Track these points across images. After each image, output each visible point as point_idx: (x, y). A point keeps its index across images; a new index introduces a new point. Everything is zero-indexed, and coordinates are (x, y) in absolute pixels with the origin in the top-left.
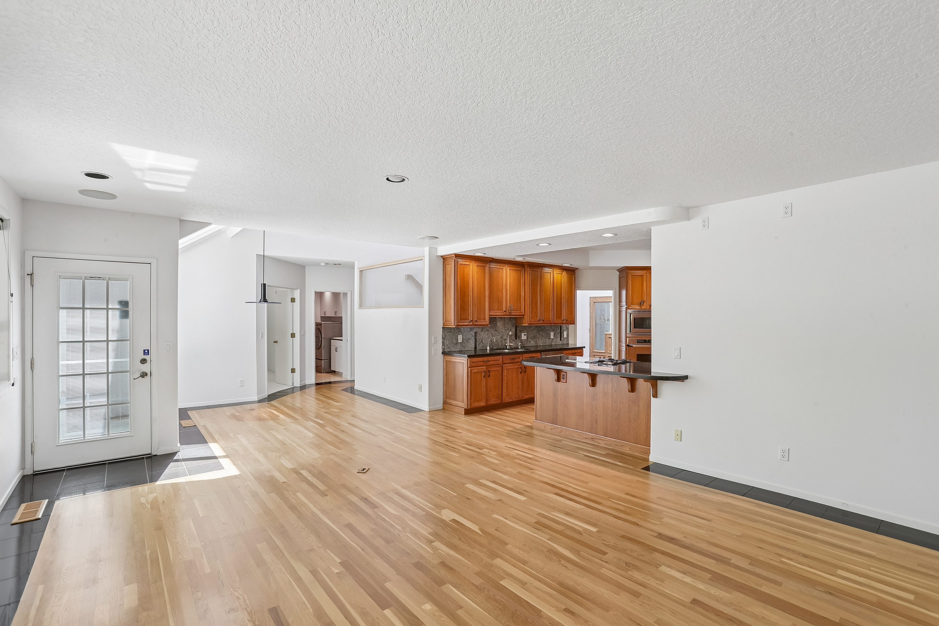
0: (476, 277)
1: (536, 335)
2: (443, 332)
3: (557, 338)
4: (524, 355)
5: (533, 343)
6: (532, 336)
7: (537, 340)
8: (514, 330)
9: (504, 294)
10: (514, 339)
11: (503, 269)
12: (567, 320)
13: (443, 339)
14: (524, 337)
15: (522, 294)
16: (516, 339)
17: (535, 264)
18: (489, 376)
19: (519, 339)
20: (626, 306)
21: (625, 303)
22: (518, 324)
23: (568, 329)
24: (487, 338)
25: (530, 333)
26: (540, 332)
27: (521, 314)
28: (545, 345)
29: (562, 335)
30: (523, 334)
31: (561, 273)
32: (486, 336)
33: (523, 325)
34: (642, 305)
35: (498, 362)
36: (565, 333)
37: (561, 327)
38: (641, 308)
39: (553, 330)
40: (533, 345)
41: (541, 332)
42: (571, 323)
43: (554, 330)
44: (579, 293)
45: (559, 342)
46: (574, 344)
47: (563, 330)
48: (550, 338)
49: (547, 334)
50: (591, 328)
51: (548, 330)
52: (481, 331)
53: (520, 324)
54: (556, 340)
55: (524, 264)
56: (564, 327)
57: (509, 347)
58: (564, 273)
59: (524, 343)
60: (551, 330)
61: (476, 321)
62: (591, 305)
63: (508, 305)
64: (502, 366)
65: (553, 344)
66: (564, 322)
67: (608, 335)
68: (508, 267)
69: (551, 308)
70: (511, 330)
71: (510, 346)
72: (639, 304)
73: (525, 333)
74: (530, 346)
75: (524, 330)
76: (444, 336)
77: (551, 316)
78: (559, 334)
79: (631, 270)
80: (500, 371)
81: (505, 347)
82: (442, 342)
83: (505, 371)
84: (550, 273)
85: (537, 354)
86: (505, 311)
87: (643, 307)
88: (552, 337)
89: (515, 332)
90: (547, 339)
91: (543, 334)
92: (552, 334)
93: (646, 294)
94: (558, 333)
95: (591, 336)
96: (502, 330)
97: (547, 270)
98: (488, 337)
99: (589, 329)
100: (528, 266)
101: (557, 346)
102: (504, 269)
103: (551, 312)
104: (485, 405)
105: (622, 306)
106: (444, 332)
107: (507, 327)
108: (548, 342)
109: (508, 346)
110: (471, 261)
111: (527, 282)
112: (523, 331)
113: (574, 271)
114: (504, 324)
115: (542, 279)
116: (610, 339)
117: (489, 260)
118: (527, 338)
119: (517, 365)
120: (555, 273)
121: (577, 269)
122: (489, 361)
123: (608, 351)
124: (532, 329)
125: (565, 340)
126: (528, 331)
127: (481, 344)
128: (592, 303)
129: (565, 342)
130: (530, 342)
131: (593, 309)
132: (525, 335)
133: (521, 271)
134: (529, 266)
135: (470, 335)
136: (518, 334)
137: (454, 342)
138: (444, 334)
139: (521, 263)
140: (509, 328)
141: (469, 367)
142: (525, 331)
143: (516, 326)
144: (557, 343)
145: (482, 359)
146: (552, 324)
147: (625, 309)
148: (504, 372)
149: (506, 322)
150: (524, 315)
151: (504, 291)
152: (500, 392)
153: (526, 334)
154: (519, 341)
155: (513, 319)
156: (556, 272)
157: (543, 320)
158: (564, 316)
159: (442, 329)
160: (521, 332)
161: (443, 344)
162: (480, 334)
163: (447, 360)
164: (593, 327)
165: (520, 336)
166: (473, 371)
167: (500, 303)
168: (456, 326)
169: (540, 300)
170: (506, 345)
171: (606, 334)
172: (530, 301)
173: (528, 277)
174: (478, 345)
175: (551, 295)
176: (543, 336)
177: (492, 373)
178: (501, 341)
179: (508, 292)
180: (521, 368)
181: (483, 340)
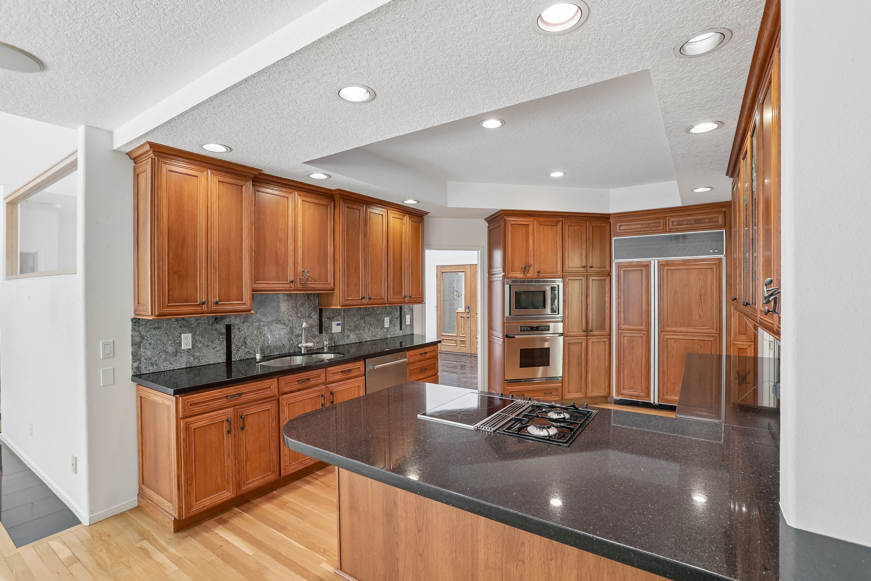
0: (215, 206)
1: (360, 323)
2: (133, 329)
3: (394, 325)
4: (329, 369)
5: (353, 338)
6: (351, 326)
7: (362, 332)
8: (316, 317)
9: (291, 248)
10: (317, 333)
11: (288, 198)
12: (410, 297)
13: (136, 345)
14: (336, 328)
15: (330, 249)
16: (321, 332)
17: (354, 196)
18: (243, 428)
19: (327, 332)
20: (504, 274)
21: (501, 269)
22: (324, 306)
23: (412, 310)
24: (257, 336)
25: (347, 320)
26: (366, 317)
27: (328, 287)
28: (375, 340)
29: (403, 321)
30: (334, 324)
31: (401, 217)
32: (255, 332)
33: (332, 307)
34: (527, 271)
35: (268, 393)
36: (408, 318)
37: (401, 308)
38: (526, 276)
39: (388, 313)
40: (353, 341)
41: (368, 318)
42: (417, 301)
43: (390, 313)
44: (429, 254)
45: (398, 333)
46: (421, 334)
47: (405, 312)
48: (383, 327)
49: (378, 321)
50: (438, 306)
51: (379, 314)
52: (243, 323)
53: (328, 306)
54: (393, 330)
55: (333, 195)
56: (406, 308)
57: (304, 351)
58: (406, 219)
59: (336, 340)
60: (385, 314)
61: (217, 303)
62: (439, 276)
63: (300, 269)
64: (279, 398)
65: (389, 336)
66: (407, 300)
67: (460, 314)
68: (300, 195)
69: (384, 277)
70: (311, 317)
71: (307, 347)
72: (523, 270)
73: (338, 320)
74: (348, 344)
75: (335, 316)
76: (138, 339)
77: (384, 290)
78: (399, 320)
79: (510, 217)
80: (273, 412)
81: (297, 350)
82: (132, 354)
83: (286, 409)
84: (382, 215)
85: (358, 363)
86: (292, 282)
87: (528, 275)
88: (387, 325)
89: (318, 321)
90: (379, 330)
91: (370, 321)
92: (387, 320)
93: (532, 255)
94: (396, 318)
95: (439, 316)
96: (291, 319)
97: (377, 210)
98: (260, 333)
99: (436, 306)
100: (340, 198)
101: (395, 340)
102: (290, 199)
103: (384, 283)
104: (234, 496)
105: (493, 274)
106: (137, 329)
107: (301, 312)
108: (380, 335)
109: (303, 349)
110: (202, 169)
111: (339, 228)
112: (335, 318)
113: (422, 217)
114: (296, 307)
115: (368, 225)
116: (463, 319)
117: (252, 174)
118: (343, 329)
119: (313, 392)
120: (391, 216)
121: (427, 213)
122: (242, 394)
123: (461, 333)
124: (352, 312)
125: (408, 328)
126: (344, 318)
127: (243, 347)
128: (439, 273)
129: (408, 332)
130: (349, 336)
131: (440, 281)
132: (338, 325)
133: (328, 206)
134: (343, 199)
135: (215, 332)
136: (325, 324)
137: (170, 349)
138: (137, 334)
139: (328, 192)
140: (305, 314)
141: (181, 419)
142: (339, 317)
143: (321, 311)
144: (395, 334)
145: (220, 392)
146: (385, 304)
147: (501, 279)
148: (284, 412)
149: (299, 303)
150: (333, 290)
151: (290, 241)
152: (275, 457)
153: (340, 322)
154: (327, 336)
155: (314, 296)
156: (393, 214)
157: (370, 298)
158: (406, 290)
159: (130, 324)
160: (331, 319)
161: (135, 356)
162: (239, 329)
163: (144, 395)
164: (440, 304)
165: (328, 327)
166: (194, 426)
167: (281, 265)
168: (158, 316)
169: (365, 261)
170: (299, 345)
171: (457, 313)
172: (344, 263)
173: (341, 219)
174: (234, 352)
175: (384, 256)
176: (371, 324)
177: (249, 421)
178: (290, 340)
179: (300, 244)
180: (322, 396)
181: (248, 341)
